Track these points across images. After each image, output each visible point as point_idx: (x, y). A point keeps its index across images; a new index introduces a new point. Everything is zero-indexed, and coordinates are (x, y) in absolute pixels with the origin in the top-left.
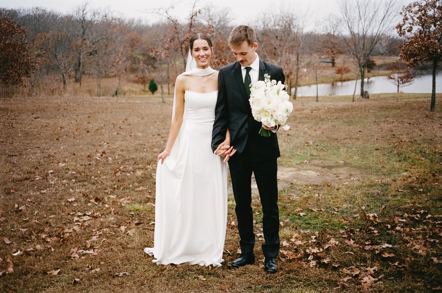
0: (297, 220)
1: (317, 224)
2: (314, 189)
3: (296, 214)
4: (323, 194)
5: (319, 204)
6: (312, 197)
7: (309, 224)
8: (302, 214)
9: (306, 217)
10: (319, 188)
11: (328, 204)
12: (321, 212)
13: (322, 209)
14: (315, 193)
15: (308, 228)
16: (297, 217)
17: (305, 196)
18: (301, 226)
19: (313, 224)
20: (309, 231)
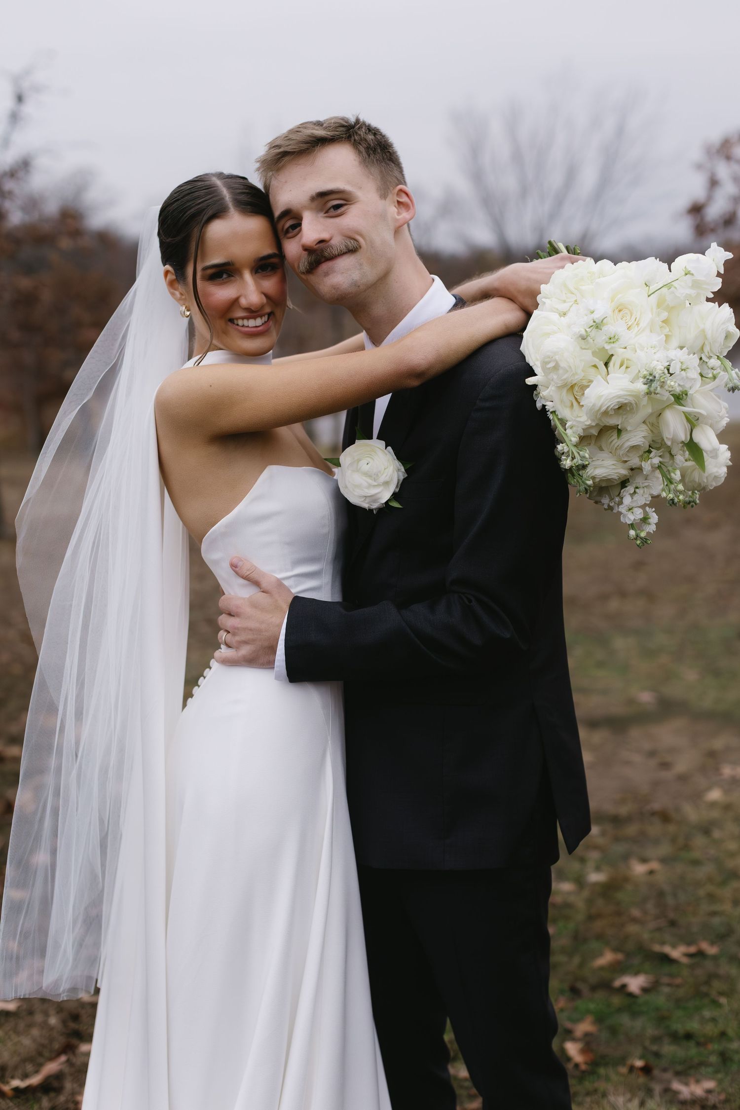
0: (625, 1020)
1: (723, 1034)
2: (617, 839)
3: (604, 985)
4: (663, 860)
5: (672, 915)
6: (626, 879)
7: (689, 1036)
8: (635, 983)
9: (660, 1000)
10: (631, 830)
11: (714, 914)
12: (709, 965)
13: (705, 946)
14: (626, 857)
15: (701, 1064)
16: (616, 1000)
17: (595, 877)
18: (657, 1055)
19: (709, 1040)
20: (710, 1084)
